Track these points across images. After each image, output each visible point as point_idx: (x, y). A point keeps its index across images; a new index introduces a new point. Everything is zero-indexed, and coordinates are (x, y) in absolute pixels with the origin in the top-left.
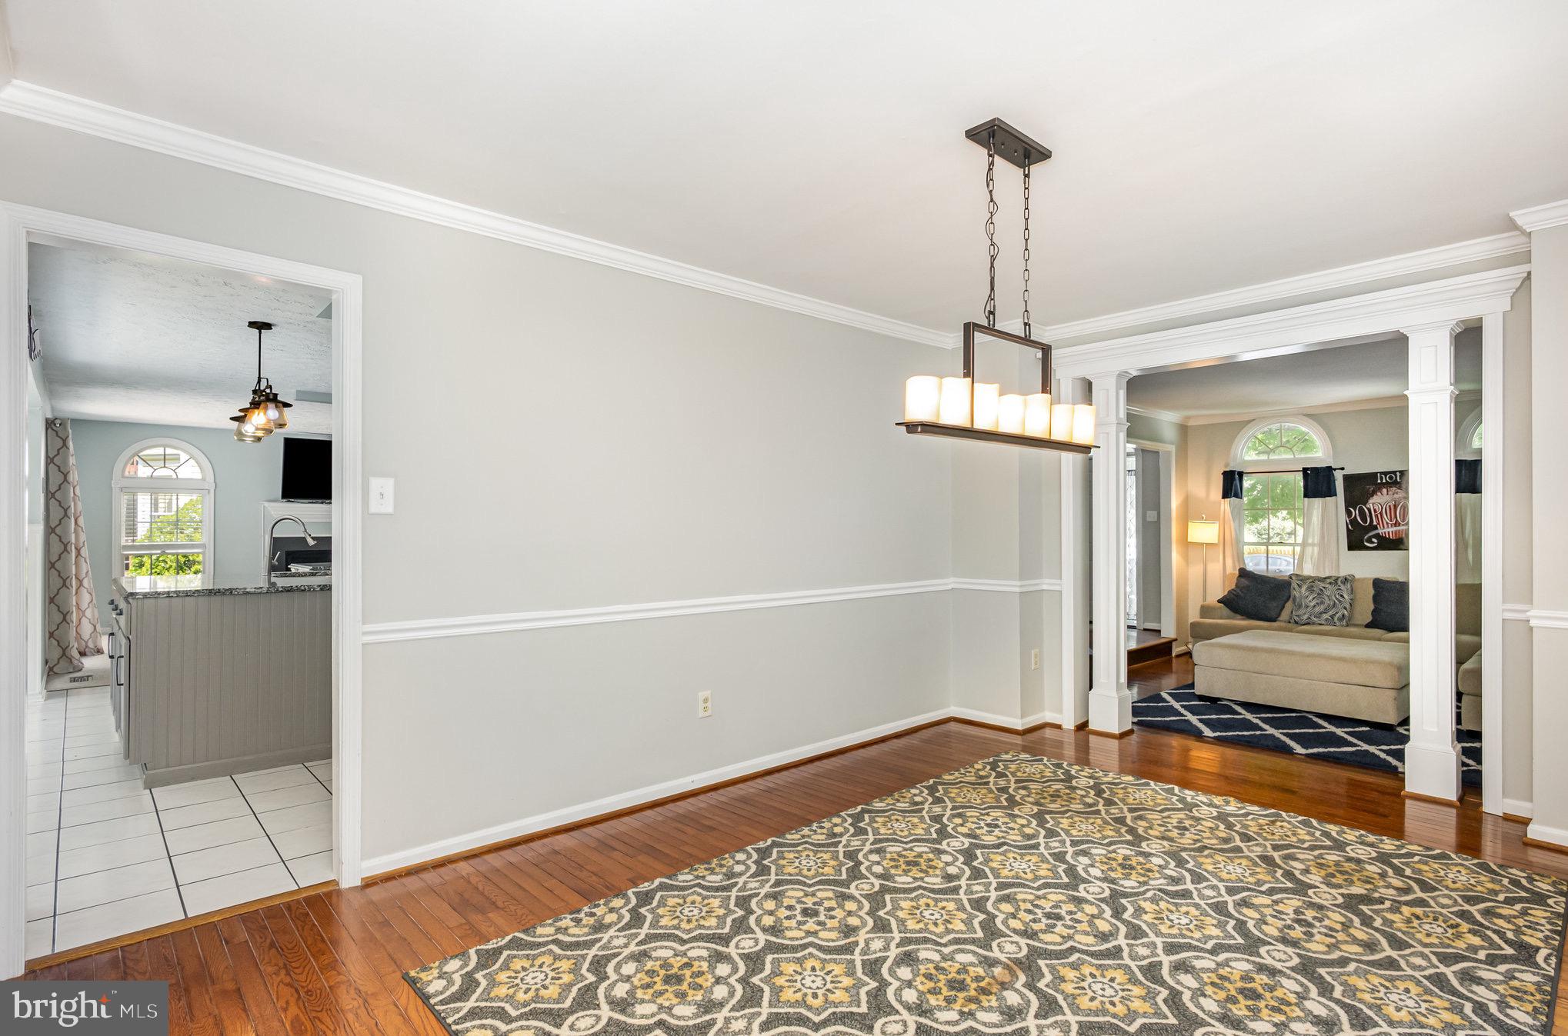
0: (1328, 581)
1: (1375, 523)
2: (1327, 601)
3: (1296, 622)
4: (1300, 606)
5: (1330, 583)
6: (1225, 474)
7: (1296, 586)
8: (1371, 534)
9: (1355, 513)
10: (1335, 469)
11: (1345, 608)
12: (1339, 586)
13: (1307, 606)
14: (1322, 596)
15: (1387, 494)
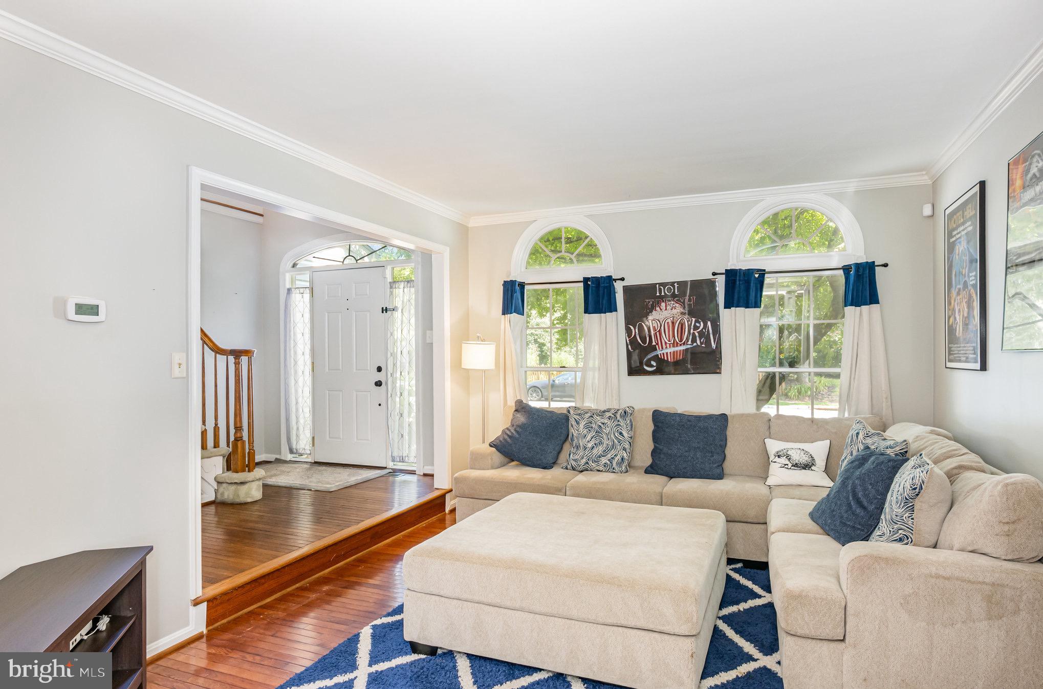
0: (608, 414)
1: (654, 343)
2: (606, 442)
3: (574, 469)
4: (578, 447)
5: (609, 418)
6: (506, 284)
7: (574, 423)
8: (649, 356)
9: (635, 331)
10: (615, 280)
11: (625, 449)
12: (618, 421)
13: (585, 448)
14: (600, 435)
15: (666, 309)
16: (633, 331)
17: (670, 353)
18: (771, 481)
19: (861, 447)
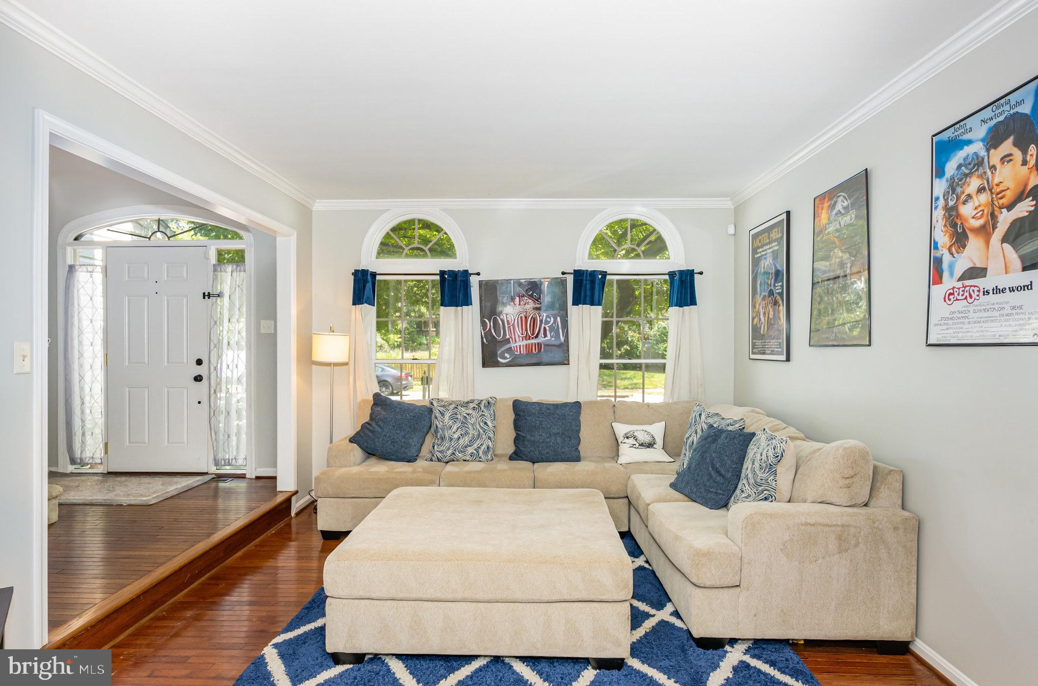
0: (472, 405)
1: (508, 337)
2: (471, 432)
3: (439, 460)
4: (443, 439)
5: (474, 408)
6: (356, 273)
7: (438, 415)
8: (503, 349)
9: (489, 324)
10: (471, 274)
11: (490, 438)
12: (483, 411)
13: (451, 439)
14: (466, 425)
15: (520, 304)
16: (488, 324)
17: (523, 345)
18: (623, 459)
19: (705, 427)
